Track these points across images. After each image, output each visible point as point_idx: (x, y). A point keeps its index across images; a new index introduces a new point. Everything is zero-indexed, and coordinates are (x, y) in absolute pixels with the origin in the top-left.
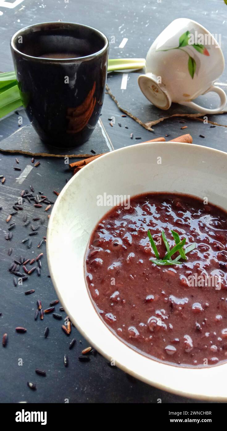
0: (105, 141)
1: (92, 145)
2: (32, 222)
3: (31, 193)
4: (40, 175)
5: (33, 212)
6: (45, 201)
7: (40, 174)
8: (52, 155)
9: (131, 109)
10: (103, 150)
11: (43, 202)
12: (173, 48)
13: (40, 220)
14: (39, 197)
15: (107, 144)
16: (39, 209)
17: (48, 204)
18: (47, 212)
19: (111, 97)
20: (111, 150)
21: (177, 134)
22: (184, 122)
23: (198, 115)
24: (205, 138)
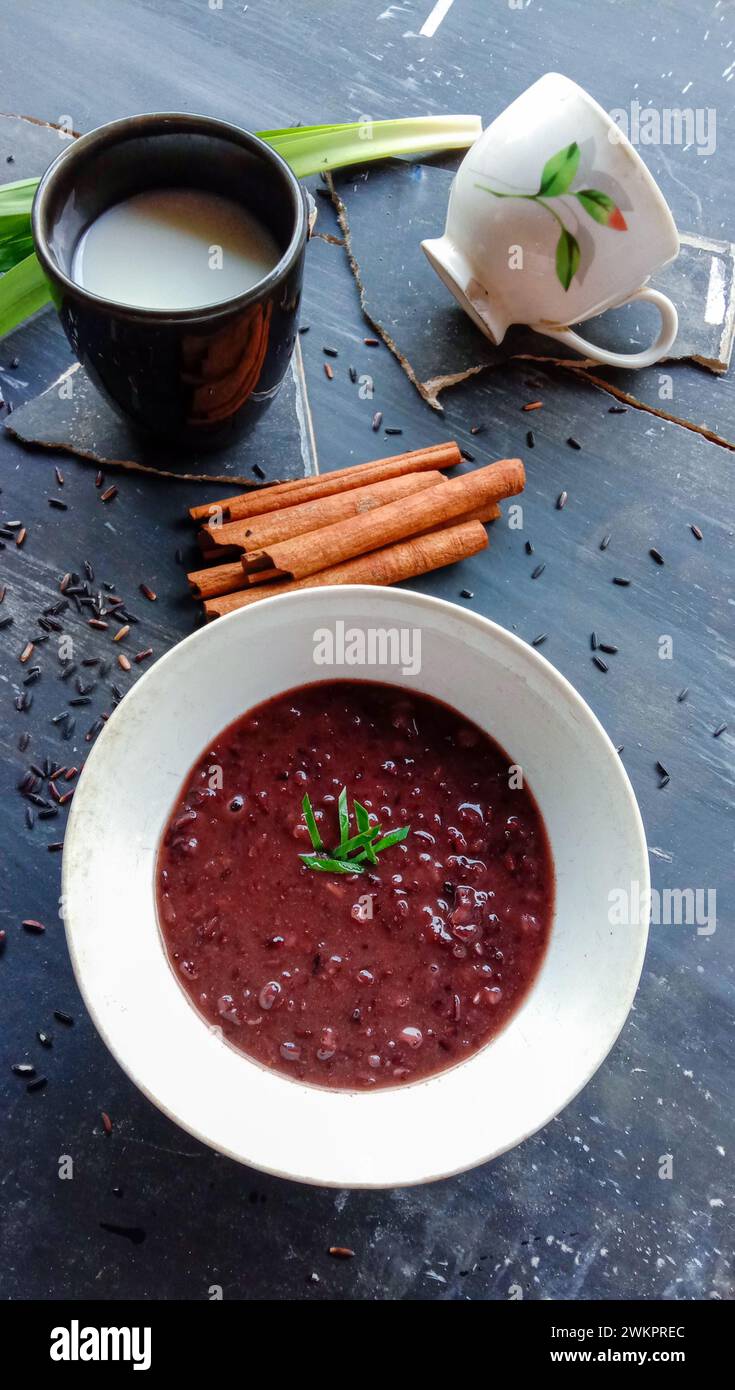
0: (298, 435)
1: (261, 448)
2: (82, 669)
3: (86, 583)
4: (113, 529)
5: (84, 639)
6: (118, 614)
7: (115, 527)
8: (149, 469)
9: (394, 322)
10: (287, 468)
11: (111, 615)
13: (98, 666)
14: (103, 597)
15: (302, 449)
16: (100, 632)
17: (123, 622)
18: (119, 645)
19: (348, 260)
20: (308, 472)
21: (507, 426)
22: (538, 384)
23: (587, 363)
24: (580, 452)
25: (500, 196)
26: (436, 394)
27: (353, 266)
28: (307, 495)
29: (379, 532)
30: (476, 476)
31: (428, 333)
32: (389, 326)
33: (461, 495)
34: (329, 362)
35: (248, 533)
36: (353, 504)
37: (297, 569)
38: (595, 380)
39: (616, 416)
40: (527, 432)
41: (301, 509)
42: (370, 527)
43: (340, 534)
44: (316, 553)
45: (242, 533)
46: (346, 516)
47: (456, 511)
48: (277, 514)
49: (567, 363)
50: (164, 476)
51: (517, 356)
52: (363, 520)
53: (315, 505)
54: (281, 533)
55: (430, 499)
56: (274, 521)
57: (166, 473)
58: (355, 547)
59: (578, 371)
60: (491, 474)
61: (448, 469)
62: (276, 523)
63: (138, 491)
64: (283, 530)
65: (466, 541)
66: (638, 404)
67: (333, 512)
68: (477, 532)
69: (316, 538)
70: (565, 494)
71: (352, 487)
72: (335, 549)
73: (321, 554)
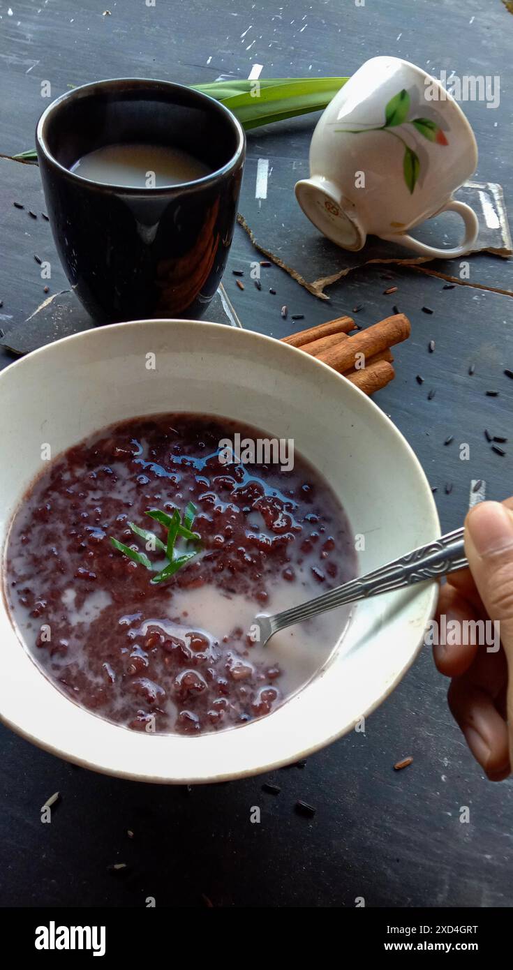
9: (279, 249)
12: (373, 127)
21: (377, 305)
22: (390, 277)
24: (433, 315)
25: (356, 132)
26: (322, 290)
27: (239, 219)
31: (305, 253)
32: (276, 251)
33: (370, 340)
34: (238, 279)
39: (449, 291)
40: (391, 306)
59: (414, 266)
61: (348, 330)
65: (379, 374)
70: (433, 342)
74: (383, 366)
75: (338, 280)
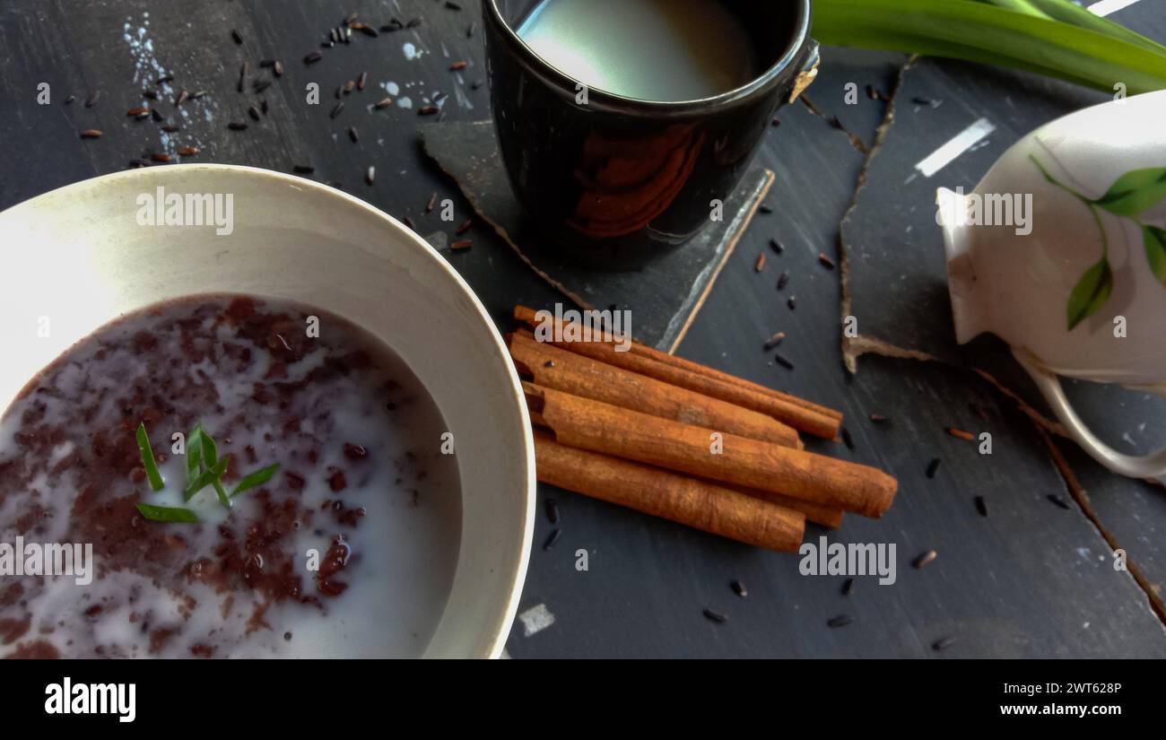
0: (680, 304)
8: (514, 246)
9: (865, 255)
10: (644, 328)
12: (1081, 192)
15: (674, 319)
19: (860, 170)
20: (662, 344)
21: (917, 437)
22: (984, 414)
23: (1054, 428)
24: (983, 519)
25: (1049, 179)
26: (859, 353)
27: (861, 179)
28: (640, 365)
29: (675, 452)
30: (833, 465)
31: (894, 287)
32: (858, 257)
33: (798, 475)
34: (767, 254)
35: (548, 364)
36: (679, 405)
37: (563, 433)
38: (1055, 451)
39: (1053, 506)
40: (936, 456)
41: (621, 375)
42: (670, 440)
43: (634, 427)
44: (595, 429)
45: (543, 361)
46: (663, 414)
47: (783, 488)
48: (594, 364)
49: (1031, 412)
50: (522, 261)
51: (980, 371)
52: (670, 429)
53: (638, 381)
54: (582, 386)
55: (762, 455)
56: (584, 369)
57: (526, 260)
58: (642, 451)
59: (1041, 429)
60: (850, 474)
61: (813, 438)
62: (585, 373)
63: (490, 260)
64: (586, 384)
65: (773, 528)
66: (1090, 510)
67: (651, 400)
68: (793, 528)
69: (607, 413)
70: (933, 555)
71: (693, 387)
72: (618, 438)
73: (599, 433)
74: (793, 524)
75: (901, 359)
